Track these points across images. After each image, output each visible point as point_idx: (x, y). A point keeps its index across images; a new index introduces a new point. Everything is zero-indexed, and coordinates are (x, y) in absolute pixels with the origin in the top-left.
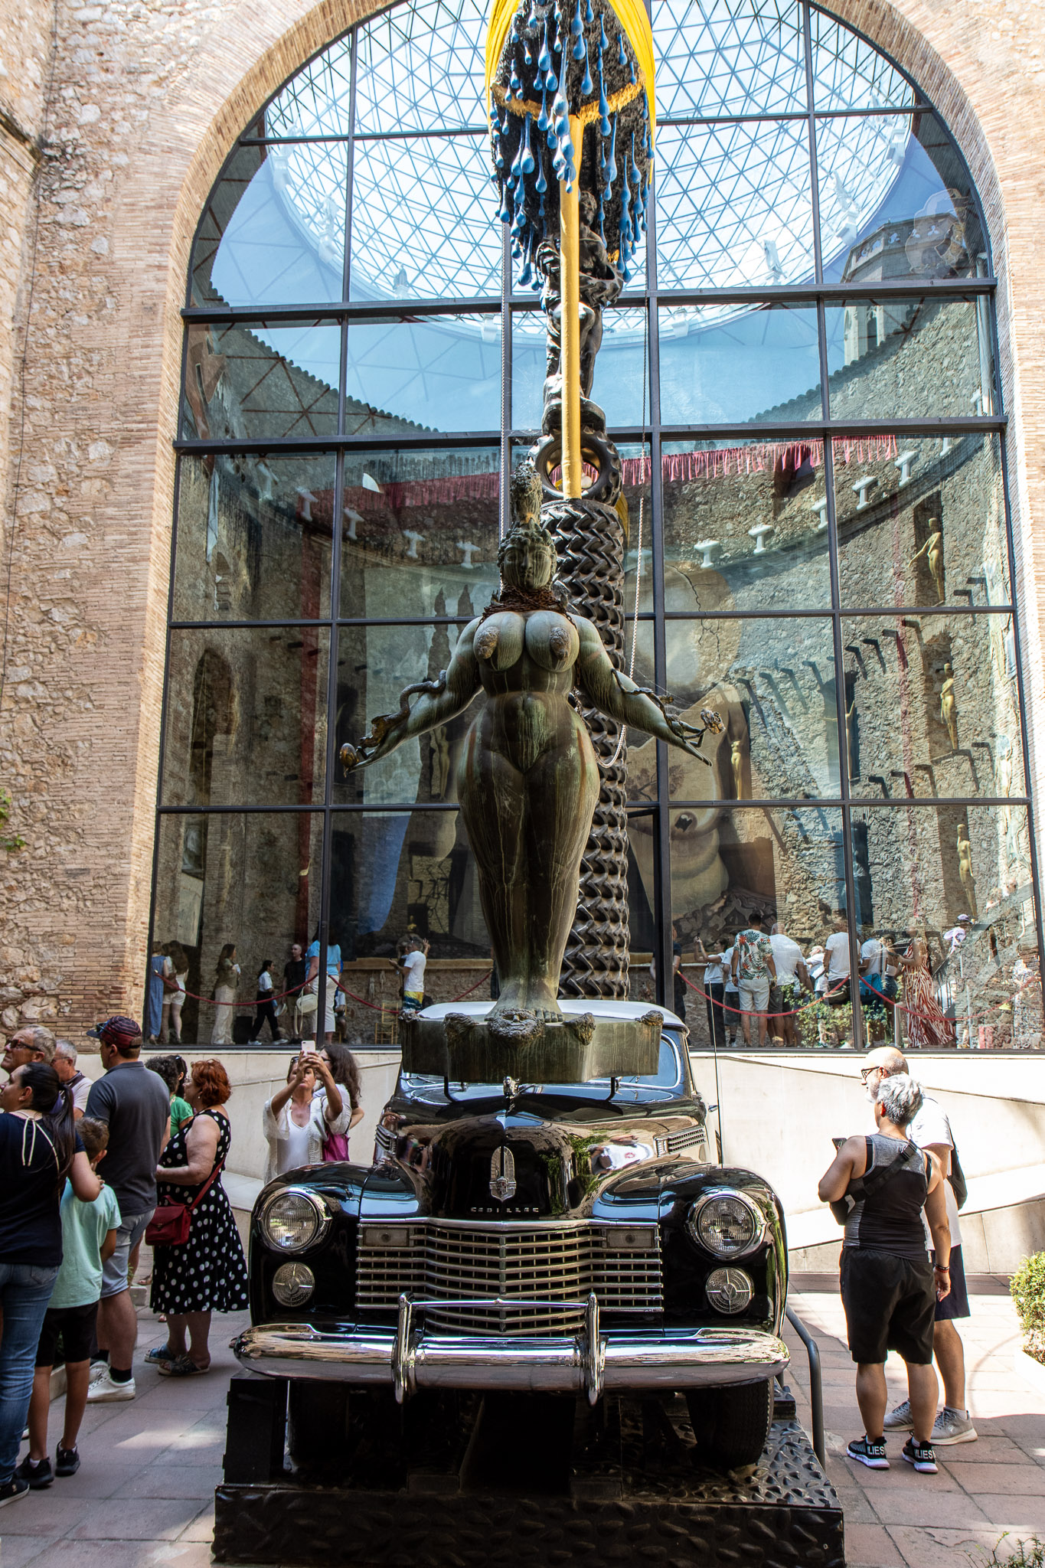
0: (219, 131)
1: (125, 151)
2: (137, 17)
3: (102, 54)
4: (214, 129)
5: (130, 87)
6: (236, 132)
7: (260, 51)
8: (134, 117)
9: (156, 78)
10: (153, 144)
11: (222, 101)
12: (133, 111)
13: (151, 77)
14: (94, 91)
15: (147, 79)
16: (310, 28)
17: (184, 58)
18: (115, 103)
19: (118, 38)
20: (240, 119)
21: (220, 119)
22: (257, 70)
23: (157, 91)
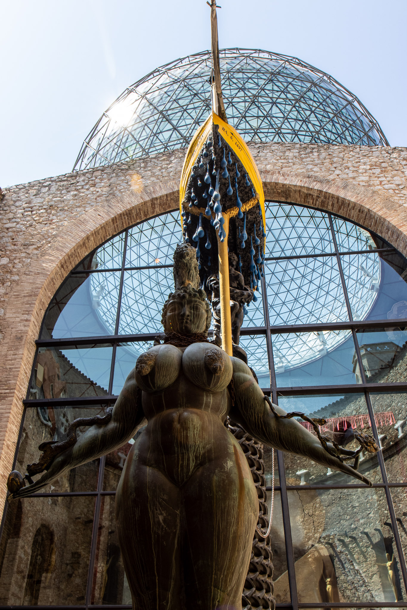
0: (62, 266)
1: (18, 275)
2: (31, 226)
3: (13, 239)
4: (59, 265)
5: (24, 250)
6: (70, 268)
7: (83, 235)
8: (24, 262)
9: (36, 247)
10: (31, 272)
11: (64, 254)
12: (24, 259)
13: (34, 246)
14: (8, 253)
15: (31, 247)
16: (107, 228)
17: (49, 239)
18: (16, 257)
19: (22, 233)
20: (73, 263)
21: (63, 261)
22: (82, 243)
23: (36, 252)
